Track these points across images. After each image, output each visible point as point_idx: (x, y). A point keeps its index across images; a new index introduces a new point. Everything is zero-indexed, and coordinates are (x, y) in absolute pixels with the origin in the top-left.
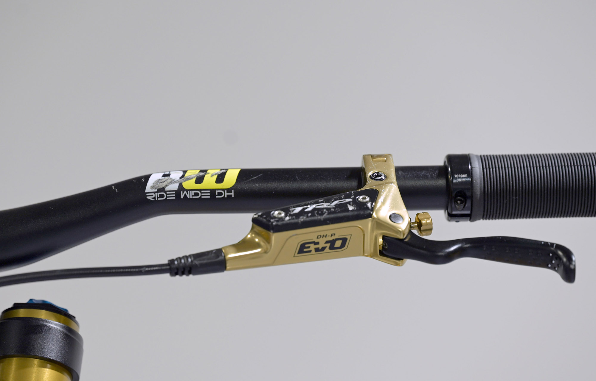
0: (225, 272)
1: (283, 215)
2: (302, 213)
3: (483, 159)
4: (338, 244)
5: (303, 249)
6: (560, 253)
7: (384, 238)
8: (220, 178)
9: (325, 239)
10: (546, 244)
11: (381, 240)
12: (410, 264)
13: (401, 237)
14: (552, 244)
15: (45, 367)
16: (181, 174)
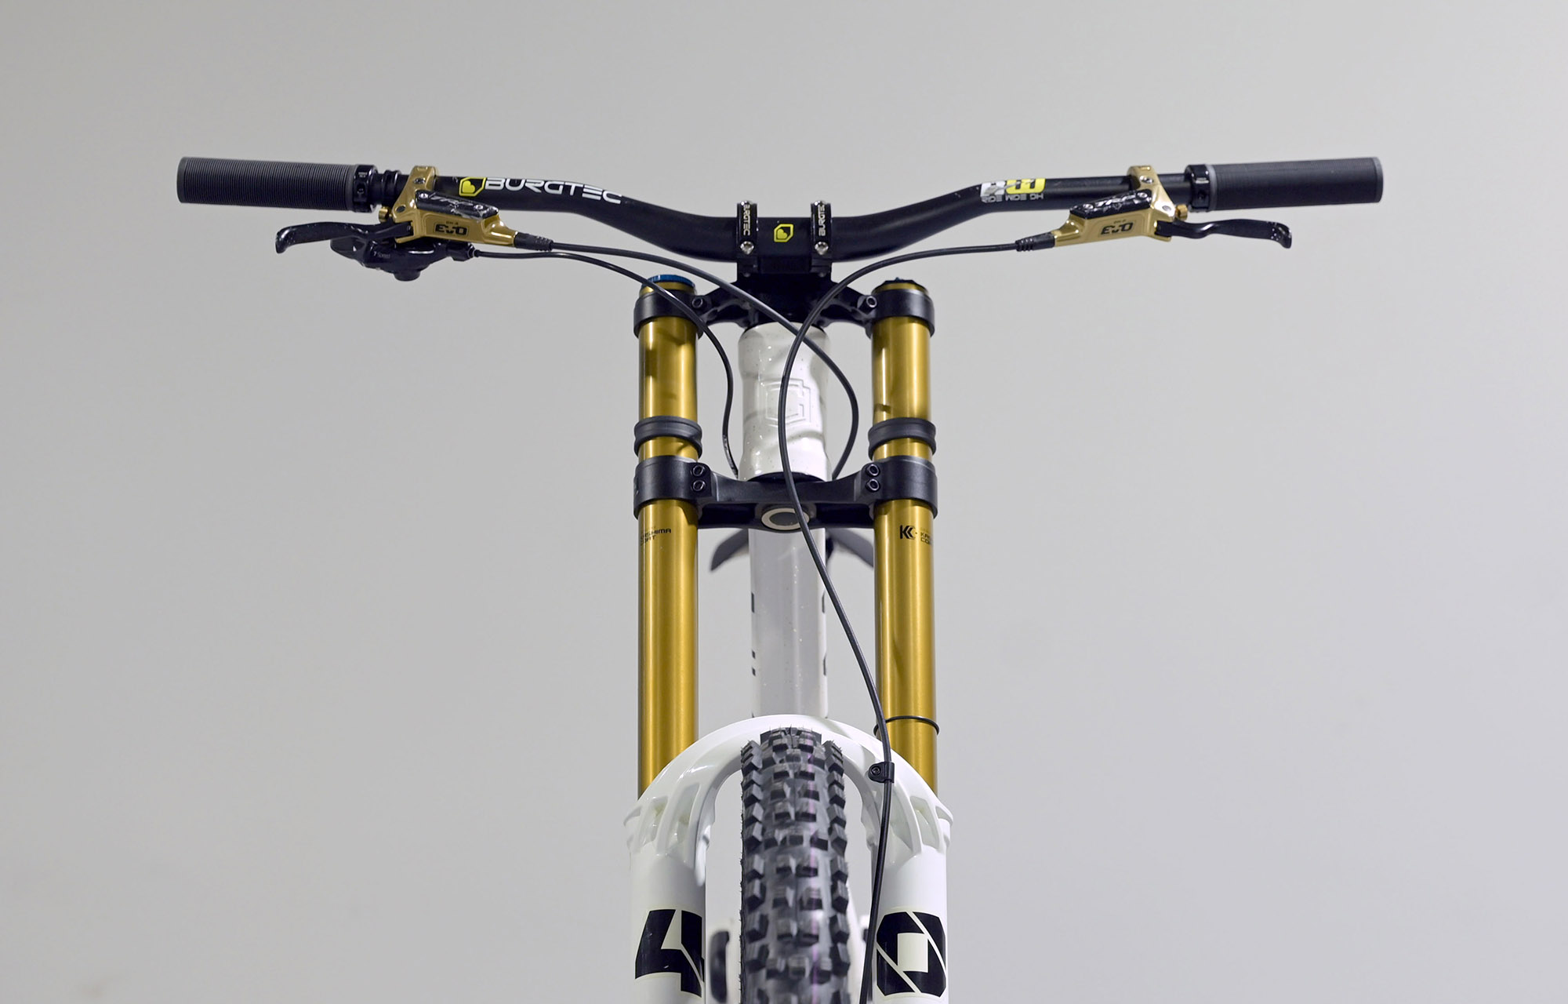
0: (1054, 248)
1: (1092, 207)
2: (1104, 205)
3: (1215, 167)
4: (1127, 227)
5: (1104, 231)
6: (1280, 229)
7: (1158, 222)
8: (1033, 185)
9: (1119, 224)
10: (1270, 223)
11: (1155, 225)
12: (1175, 239)
13: (1171, 221)
14: (1274, 223)
15: (913, 322)
16: (1004, 183)
